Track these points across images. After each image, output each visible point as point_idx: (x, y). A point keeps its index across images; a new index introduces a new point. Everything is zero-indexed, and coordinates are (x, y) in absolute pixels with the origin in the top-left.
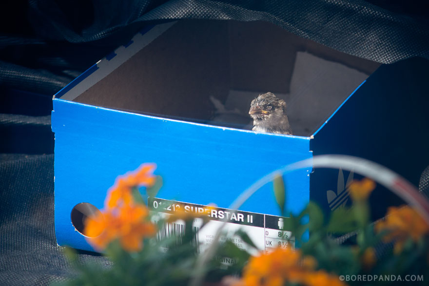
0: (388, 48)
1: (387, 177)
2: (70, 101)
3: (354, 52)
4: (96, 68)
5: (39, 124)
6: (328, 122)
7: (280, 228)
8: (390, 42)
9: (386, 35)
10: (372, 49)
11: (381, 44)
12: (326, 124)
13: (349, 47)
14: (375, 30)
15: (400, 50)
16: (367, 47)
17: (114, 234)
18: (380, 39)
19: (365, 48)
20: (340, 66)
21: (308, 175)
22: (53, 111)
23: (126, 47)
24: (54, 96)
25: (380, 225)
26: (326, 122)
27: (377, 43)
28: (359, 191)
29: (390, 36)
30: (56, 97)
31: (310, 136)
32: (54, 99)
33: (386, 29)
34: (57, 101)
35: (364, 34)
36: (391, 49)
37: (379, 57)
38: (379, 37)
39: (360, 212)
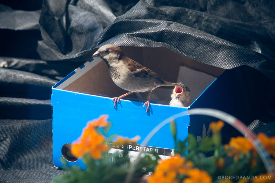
0: (229, 61)
1: (231, 120)
2: (61, 89)
3: (211, 63)
4: (74, 73)
5: (44, 104)
6: (198, 99)
7: (172, 156)
8: (230, 58)
9: (228, 54)
10: (220, 62)
11: (225, 59)
12: (197, 101)
13: (208, 61)
14: (222, 52)
15: (235, 62)
16: (218, 60)
17: (87, 150)
18: (225, 56)
19: (217, 61)
20: (203, 74)
21: (187, 127)
22: (52, 95)
23: (90, 62)
24: (53, 87)
25: (227, 147)
26: (197, 99)
27: (223, 59)
28: (216, 127)
29: (230, 55)
30: (54, 87)
31: (188, 107)
32: (53, 88)
33: (228, 51)
34: (54, 90)
35: (216, 54)
36: (231, 62)
37: (224, 66)
38: (224, 55)
39: (216, 139)
